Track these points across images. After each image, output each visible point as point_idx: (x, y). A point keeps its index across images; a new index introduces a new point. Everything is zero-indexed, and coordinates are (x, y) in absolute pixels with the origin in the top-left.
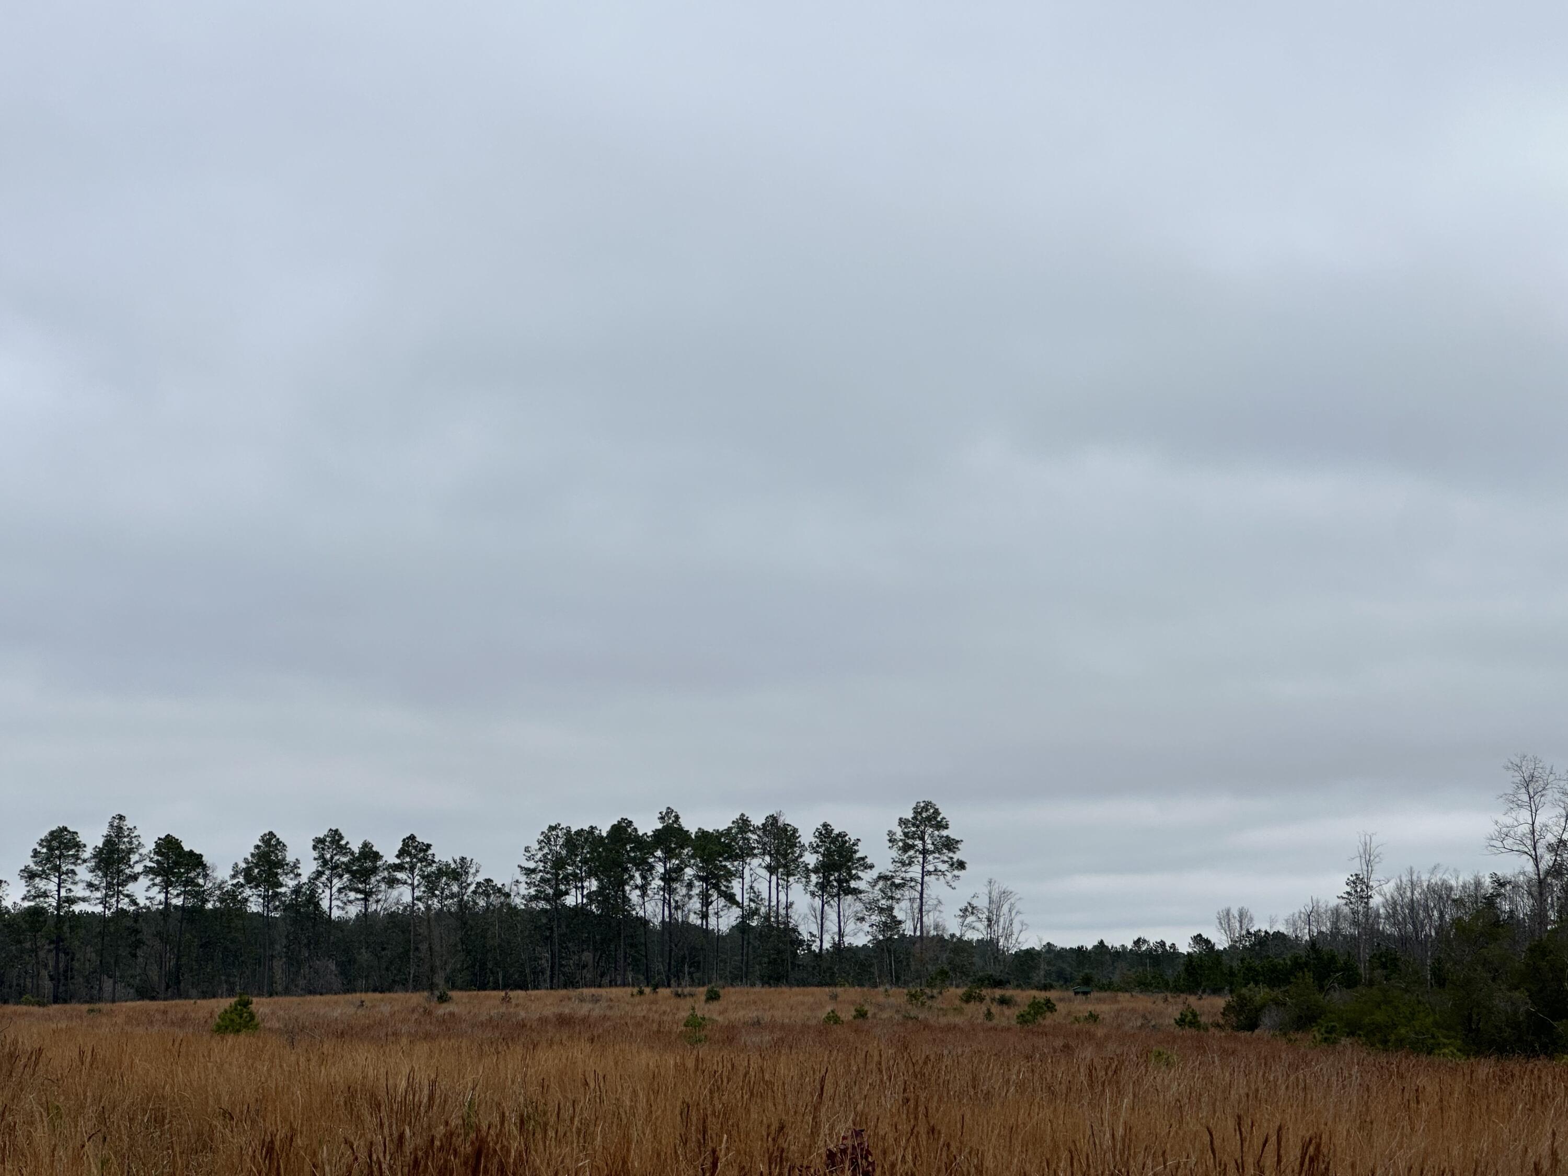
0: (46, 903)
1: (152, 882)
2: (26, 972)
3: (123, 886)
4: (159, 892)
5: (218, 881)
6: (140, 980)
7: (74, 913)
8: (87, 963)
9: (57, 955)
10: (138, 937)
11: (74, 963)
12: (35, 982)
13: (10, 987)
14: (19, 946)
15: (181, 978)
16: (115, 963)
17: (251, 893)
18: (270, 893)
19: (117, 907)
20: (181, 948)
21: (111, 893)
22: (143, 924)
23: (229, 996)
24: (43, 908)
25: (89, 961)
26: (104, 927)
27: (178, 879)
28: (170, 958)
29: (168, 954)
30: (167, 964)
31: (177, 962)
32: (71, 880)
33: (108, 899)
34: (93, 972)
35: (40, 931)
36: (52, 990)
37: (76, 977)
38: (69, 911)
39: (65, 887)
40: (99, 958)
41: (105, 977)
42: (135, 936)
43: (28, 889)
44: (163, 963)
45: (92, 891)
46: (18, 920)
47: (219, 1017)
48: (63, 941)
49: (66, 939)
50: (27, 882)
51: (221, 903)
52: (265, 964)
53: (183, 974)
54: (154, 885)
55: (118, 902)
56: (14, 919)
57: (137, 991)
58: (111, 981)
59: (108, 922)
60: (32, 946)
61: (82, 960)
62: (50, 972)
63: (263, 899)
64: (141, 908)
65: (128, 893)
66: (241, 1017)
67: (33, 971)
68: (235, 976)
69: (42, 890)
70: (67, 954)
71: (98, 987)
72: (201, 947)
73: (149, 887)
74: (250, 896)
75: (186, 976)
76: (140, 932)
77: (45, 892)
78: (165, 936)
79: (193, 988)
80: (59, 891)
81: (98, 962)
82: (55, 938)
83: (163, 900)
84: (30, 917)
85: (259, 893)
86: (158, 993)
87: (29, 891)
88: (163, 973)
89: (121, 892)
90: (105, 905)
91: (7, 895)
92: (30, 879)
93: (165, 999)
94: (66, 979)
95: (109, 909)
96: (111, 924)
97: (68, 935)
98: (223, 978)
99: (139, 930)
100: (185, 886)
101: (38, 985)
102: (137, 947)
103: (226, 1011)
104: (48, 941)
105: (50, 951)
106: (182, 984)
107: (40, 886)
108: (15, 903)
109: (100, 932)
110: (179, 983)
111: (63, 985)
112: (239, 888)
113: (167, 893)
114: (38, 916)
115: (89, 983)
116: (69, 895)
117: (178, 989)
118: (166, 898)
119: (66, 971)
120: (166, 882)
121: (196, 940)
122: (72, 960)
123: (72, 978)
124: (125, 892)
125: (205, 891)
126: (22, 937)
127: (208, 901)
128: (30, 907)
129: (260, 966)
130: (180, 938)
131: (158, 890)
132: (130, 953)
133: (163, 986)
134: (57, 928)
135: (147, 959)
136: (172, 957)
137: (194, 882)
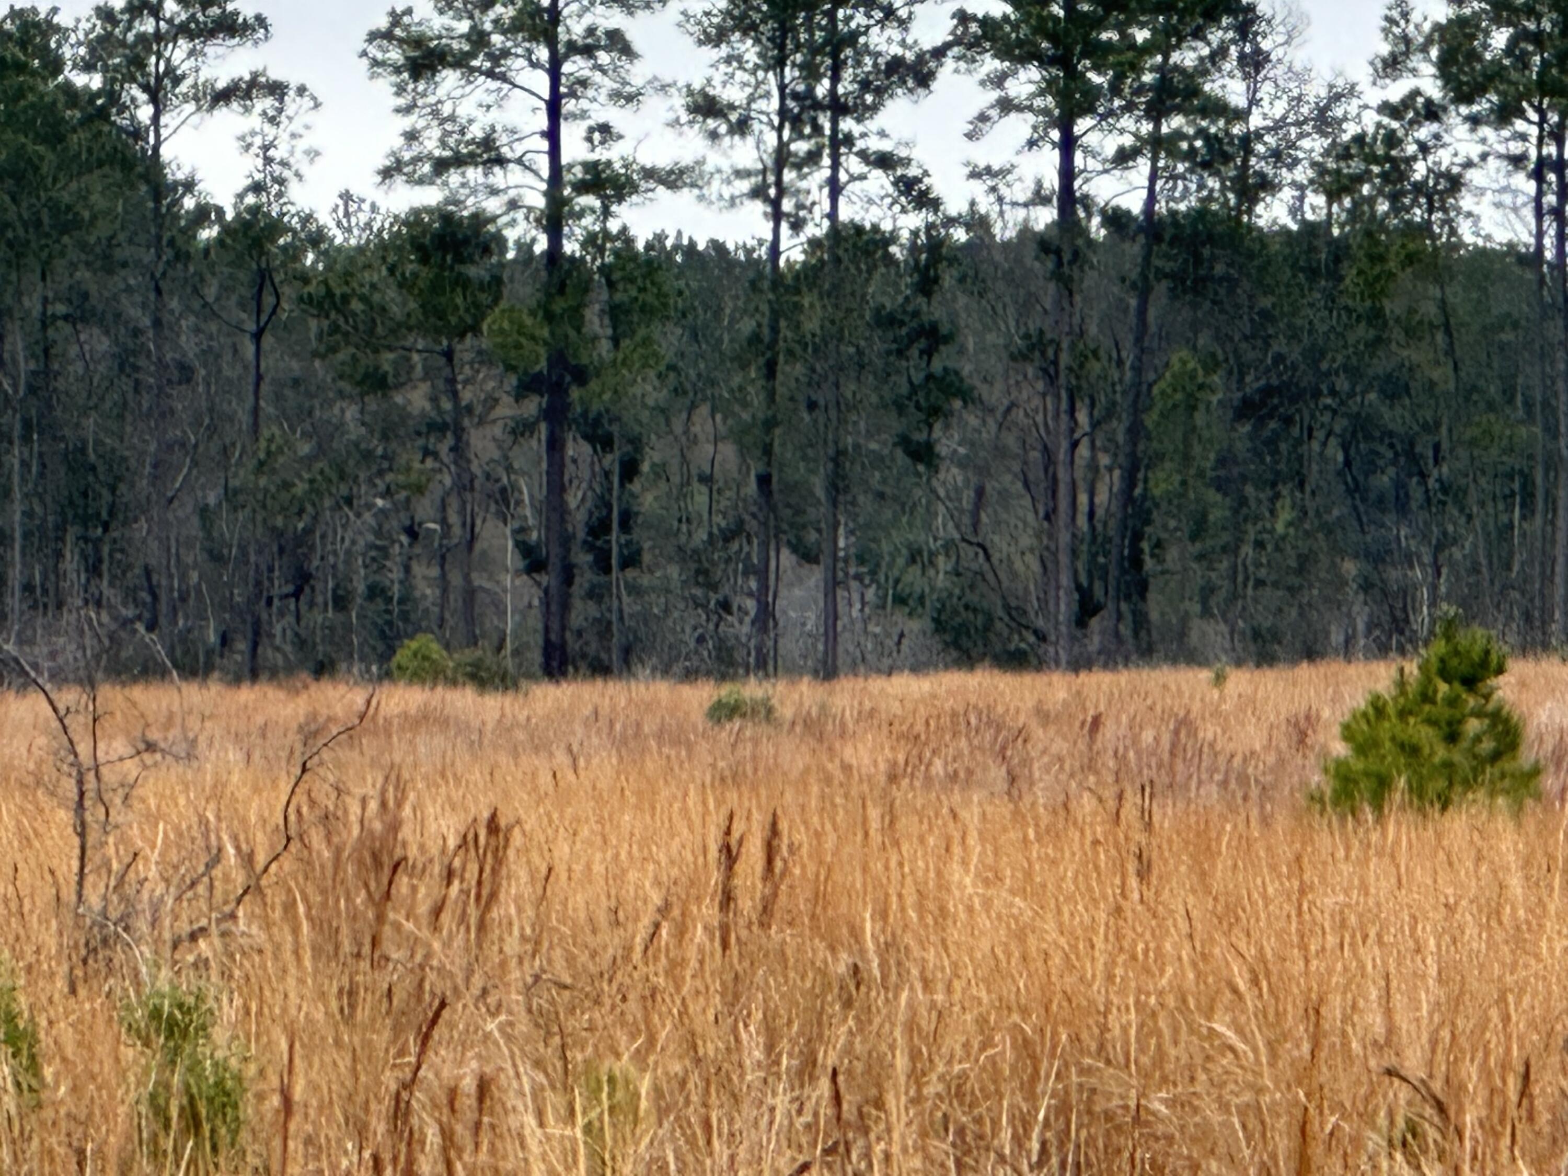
0: (494, 192)
1: (994, 95)
2: (412, 532)
3: (862, 112)
4: (1031, 143)
5: (1316, 91)
6: (955, 573)
7: (629, 242)
8: (700, 497)
9: (555, 445)
10: (937, 366)
11: (635, 486)
12: (456, 579)
13: (341, 602)
14: (372, 403)
15: (1149, 564)
16: (833, 490)
17: (1474, 151)
19: (832, 215)
20: (1146, 419)
21: (803, 146)
23: (1382, 650)
24: (480, 219)
25: (706, 479)
26: (776, 315)
27: (1119, 78)
28: (1093, 467)
29: (1083, 451)
30: (1083, 499)
31: (1130, 481)
32: (607, 84)
33: (789, 175)
34: (728, 536)
35: (475, 328)
36: (535, 621)
37: (647, 558)
38: (606, 236)
39: (583, 115)
40: (756, 468)
41: (787, 558)
42: (928, 353)
43: (406, 122)
44: (1063, 493)
45: (714, 135)
46: (366, 278)
47: (1348, 733)
48: (581, 376)
49: (597, 368)
50: (400, 90)
51: (1333, 196)
52: (1552, 503)
53: (1159, 544)
54: (1006, 106)
55: (835, 188)
56: (347, 276)
57: (939, 626)
58: (815, 576)
59: (793, 289)
60: (434, 400)
61: (676, 476)
62: (522, 530)
63: (1538, 175)
64: (950, 221)
65: (886, 146)
66: (1452, 737)
67: (444, 522)
68: (1409, 559)
69: (476, 132)
70: (603, 442)
71: (751, 605)
72: (1244, 410)
73: (983, 118)
74: (1469, 164)
75: (1172, 554)
76: (948, 339)
77: (488, 143)
78: (1065, 359)
79: (1206, 612)
80: (553, 135)
81: (751, 488)
82: (542, 366)
83: (1052, 181)
84: (424, 259)
85: (1516, 148)
86: (1042, 637)
87: (412, 136)
88: (1064, 538)
89: (849, 140)
90: (776, 204)
91: (313, 154)
92: (416, 77)
93: (1079, 664)
94: (603, 564)
95: (797, 226)
97: (605, 346)
98: (1350, 568)
99: (944, 329)
100: (1156, 112)
101: (470, 593)
102: (934, 412)
103: (1378, 708)
104: (512, 380)
105: (521, 427)
107: (465, 110)
108: (346, 197)
109: (755, 339)
110: (1142, 588)
111: (589, 594)
112: (1415, 123)
113: (1068, 145)
114: (460, 260)
115: (713, 587)
116: (601, 154)
117: (1139, 620)
118: (1067, 173)
119: (599, 528)
120: (1062, 94)
121: (1216, 379)
122: (630, 470)
123: (631, 560)
124: (875, 144)
125: (1247, 142)
126: (387, 360)
127: (1267, 185)
128: (414, 219)
129: (1528, 511)
130: (1138, 370)
131: (1026, 133)
132: (904, 442)
133: (1065, 603)
134: (550, 317)
135: (984, 471)
136: (1104, 460)
137: (1196, 92)
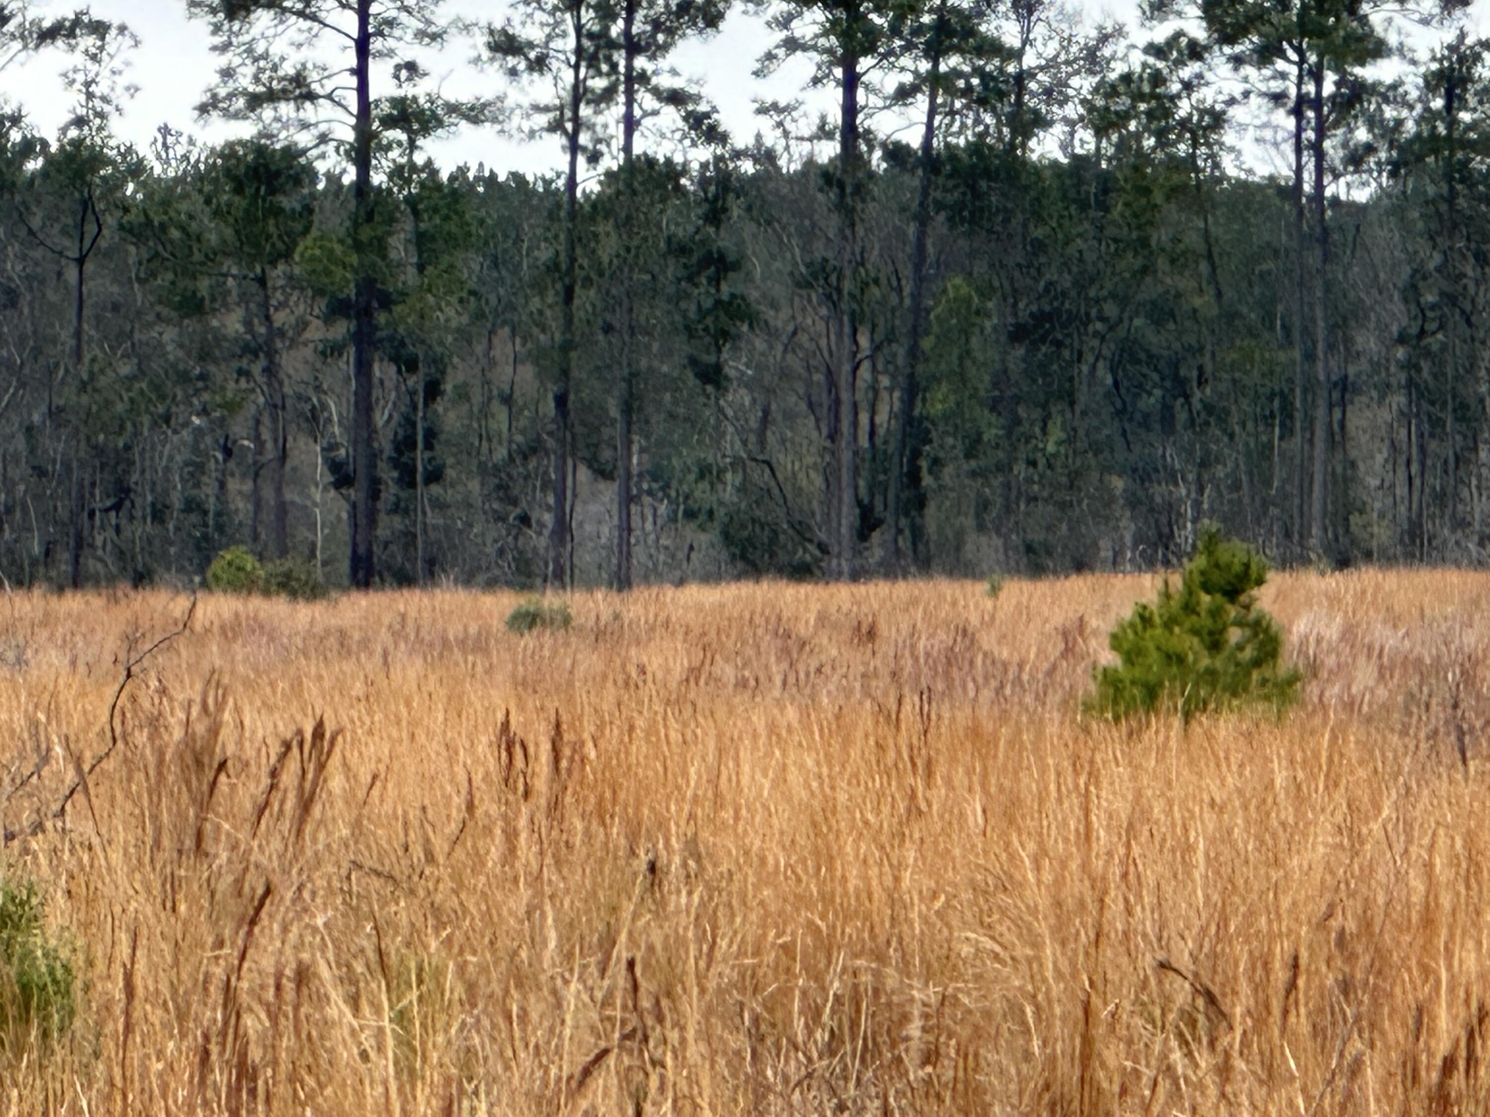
0: (305, 126)
1: (781, 35)
2: (227, 449)
3: (656, 50)
4: (816, 81)
5: (1086, 33)
6: (742, 489)
7: (434, 173)
8: (501, 414)
9: (363, 367)
10: (725, 289)
11: (439, 406)
12: (268, 493)
13: (159, 514)
14: (190, 326)
15: (927, 480)
16: (628, 409)
17: (1237, 90)
18: (1328, 88)
19: (627, 148)
20: (927, 343)
21: (599, 84)
22: (750, 228)
23: (1149, 563)
24: (291, 153)
25: (507, 400)
26: (571, 245)
27: (900, 19)
28: (874, 389)
29: (865, 372)
30: (864, 418)
31: (909, 401)
32: (414, 24)
34: (527, 453)
35: (287, 255)
36: (344, 533)
37: (450, 473)
38: (413, 167)
39: (391, 53)
40: (553, 389)
41: (584, 474)
42: (716, 281)
43: (222, 61)
44: (846, 412)
45: (513, 72)
46: (184, 206)
47: (1116, 642)
48: (386, 302)
49: (404, 294)
50: (217, 29)
51: (1100, 132)
52: (1310, 423)
53: (936, 462)
54: (792, 45)
55: (630, 124)
56: (166, 203)
57: (727, 537)
58: (609, 492)
59: (592, 219)
61: (477, 399)
62: (331, 447)
63: (1297, 112)
64: (738, 155)
65: (677, 83)
66: (1215, 645)
67: (258, 441)
68: (1172, 477)
69: (288, 69)
70: (407, 365)
71: (548, 518)
72: (1018, 334)
73: (770, 56)
74: (1232, 101)
75: (948, 471)
76: (736, 266)
77: (299, 79)
78: (847, 284)
79: (981, 528)
80: (361, 73)
81: (549, 407)
82: (351, 291)
83: (836, 117)
84: (239, 190)
85: (1276, 86)
86: (823, 548)
87: (227, 73)
88: (846, 456)
89: (643, 78)
90: (573, 137)
91: (133, 90)
92: (231, 16)
93: (855, 576)
94: (407, 478)
95: (594, 158)
96: (604, 227)
97: (411, 276)
98: (1118, 484)
99: (731, 257)
100: (934, 52)
101: (282, 509)
102: (723, 335)
103: (1144, 618)
104: (322, 304)
105: (330, 351)
106: (931, 510)
107: (277, 49)
108: (165, 131)
109: (553, 267)
110: (920, 502)
111: (396, 509)
112: (1180, 63)
113: (851, 83)
114: (272, 191)
115: (511, 500)
116: (408, 90)
117: (917, 534)
118: (850, 109)
119: (405, 445)
120: (846, 36)
121: (992, 305)
122: (433, 390)
123: (435, 476)
124: (665, 82)
125: (1021, 78)
126: (204, 285)
127: (1041, 122)
128: (229, 152)
129: (1287, 432)
130: (916, 297)
131: (811, 71)
132: (693, 362)
133: (848, 517)
134: (358, 246)
135: (770, 391)
136: (885, 381)
137: (972, 32)
